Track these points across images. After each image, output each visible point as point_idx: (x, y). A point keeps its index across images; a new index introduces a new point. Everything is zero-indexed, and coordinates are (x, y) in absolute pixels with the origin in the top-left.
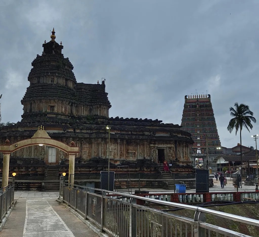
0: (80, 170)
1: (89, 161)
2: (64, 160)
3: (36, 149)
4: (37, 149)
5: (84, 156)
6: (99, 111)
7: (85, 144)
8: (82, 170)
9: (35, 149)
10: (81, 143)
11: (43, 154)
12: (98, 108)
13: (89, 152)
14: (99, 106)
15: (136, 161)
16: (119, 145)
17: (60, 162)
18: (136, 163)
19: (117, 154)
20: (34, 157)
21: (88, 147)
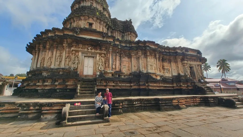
0: (120, 85)
1: (129, 76)
2: (103, 72)
3: (68, 58)
4: (69, 56)
5: (123, 70)
6: (130, 37)
7: (124, 58)
8: (123, 85)
9: (66, 58)
10: (120, 56)
11: (76, 63)
12: (129, 35)
13: (128, 67)
14: (129, 33)
15: (171, 77)
16: (157, 60)
17: (99, 74)
18: (171, 79)
19: (156, 69)
20: (65, 67)
21: (127, 60)
